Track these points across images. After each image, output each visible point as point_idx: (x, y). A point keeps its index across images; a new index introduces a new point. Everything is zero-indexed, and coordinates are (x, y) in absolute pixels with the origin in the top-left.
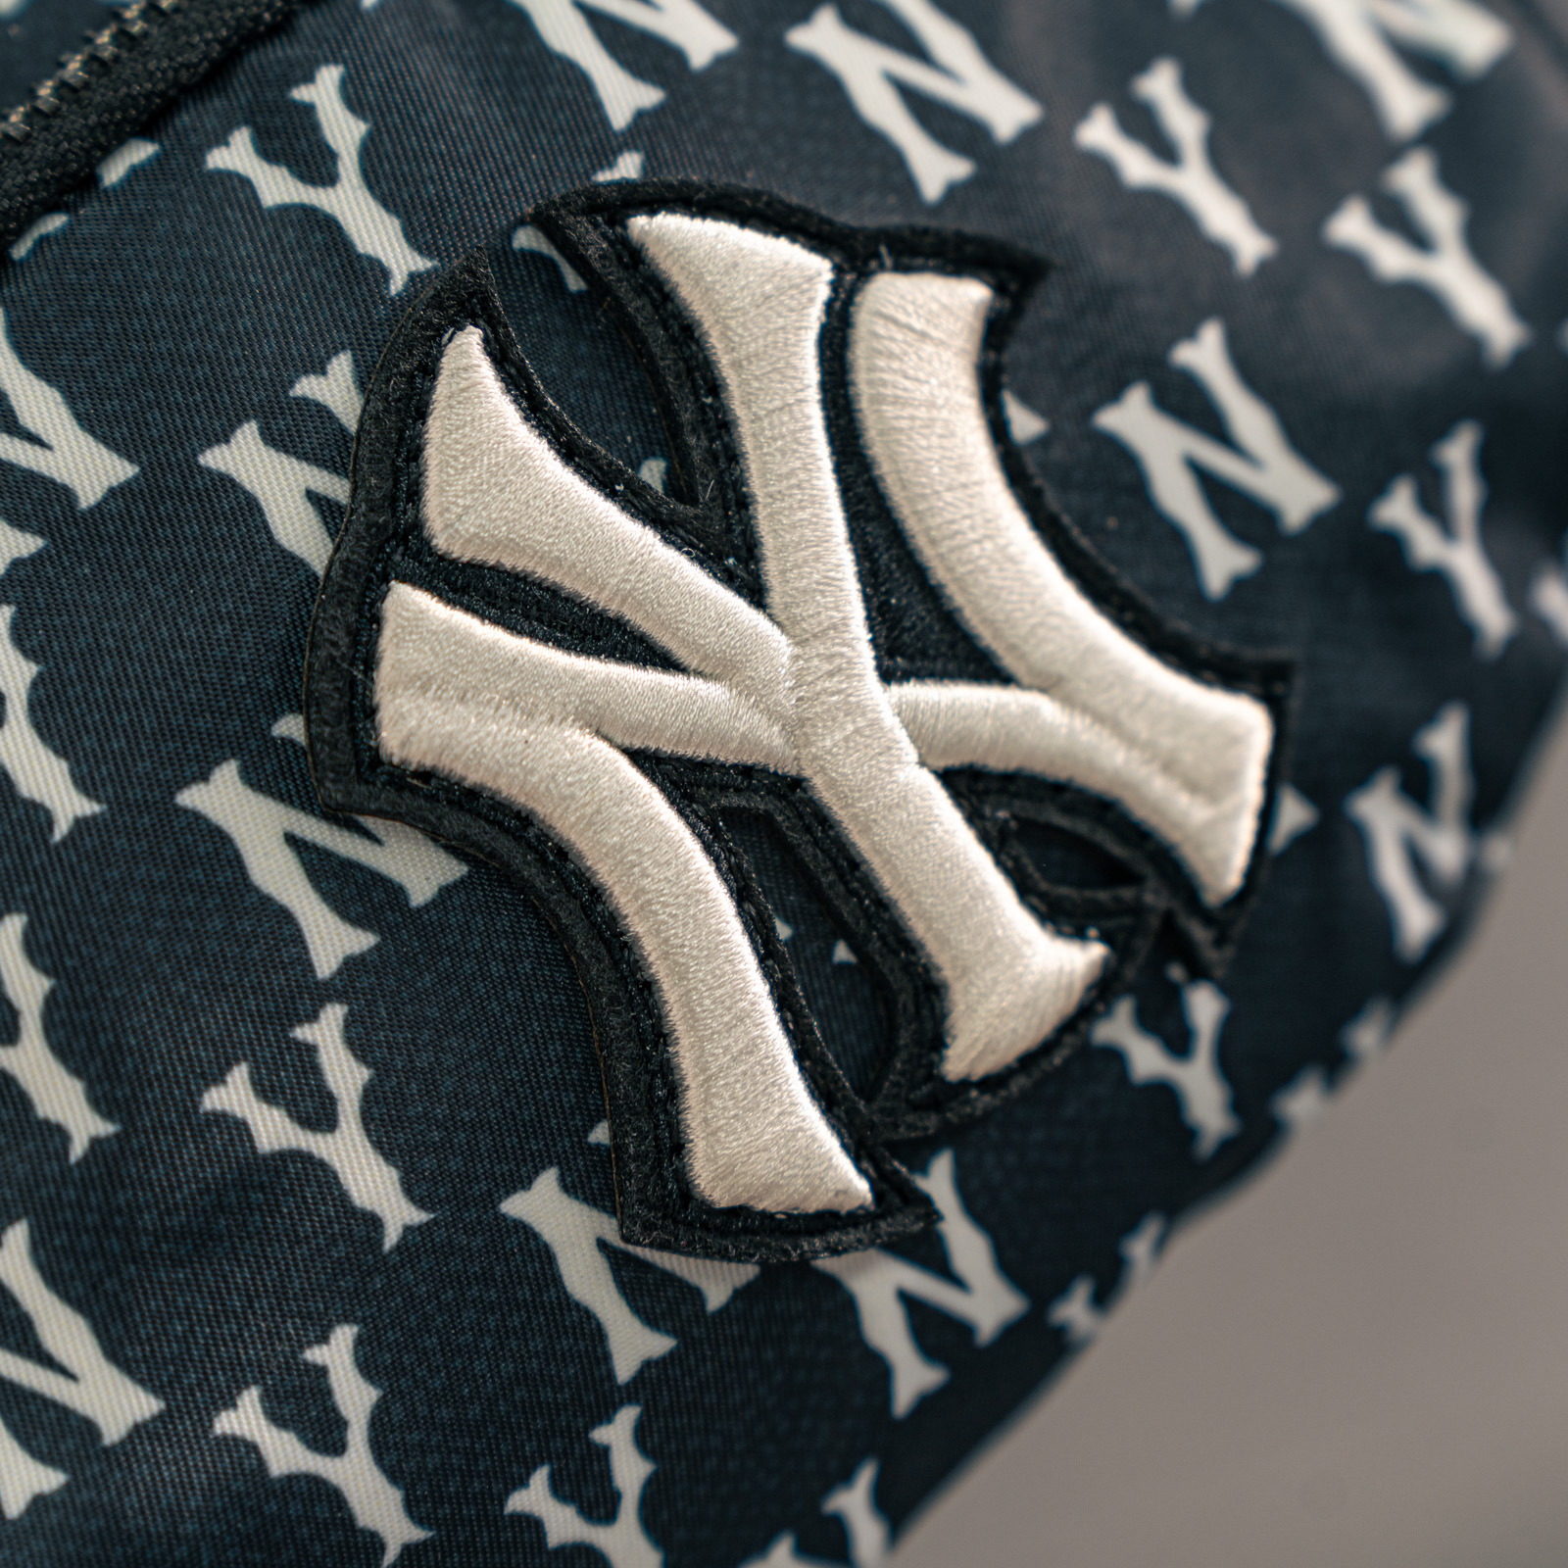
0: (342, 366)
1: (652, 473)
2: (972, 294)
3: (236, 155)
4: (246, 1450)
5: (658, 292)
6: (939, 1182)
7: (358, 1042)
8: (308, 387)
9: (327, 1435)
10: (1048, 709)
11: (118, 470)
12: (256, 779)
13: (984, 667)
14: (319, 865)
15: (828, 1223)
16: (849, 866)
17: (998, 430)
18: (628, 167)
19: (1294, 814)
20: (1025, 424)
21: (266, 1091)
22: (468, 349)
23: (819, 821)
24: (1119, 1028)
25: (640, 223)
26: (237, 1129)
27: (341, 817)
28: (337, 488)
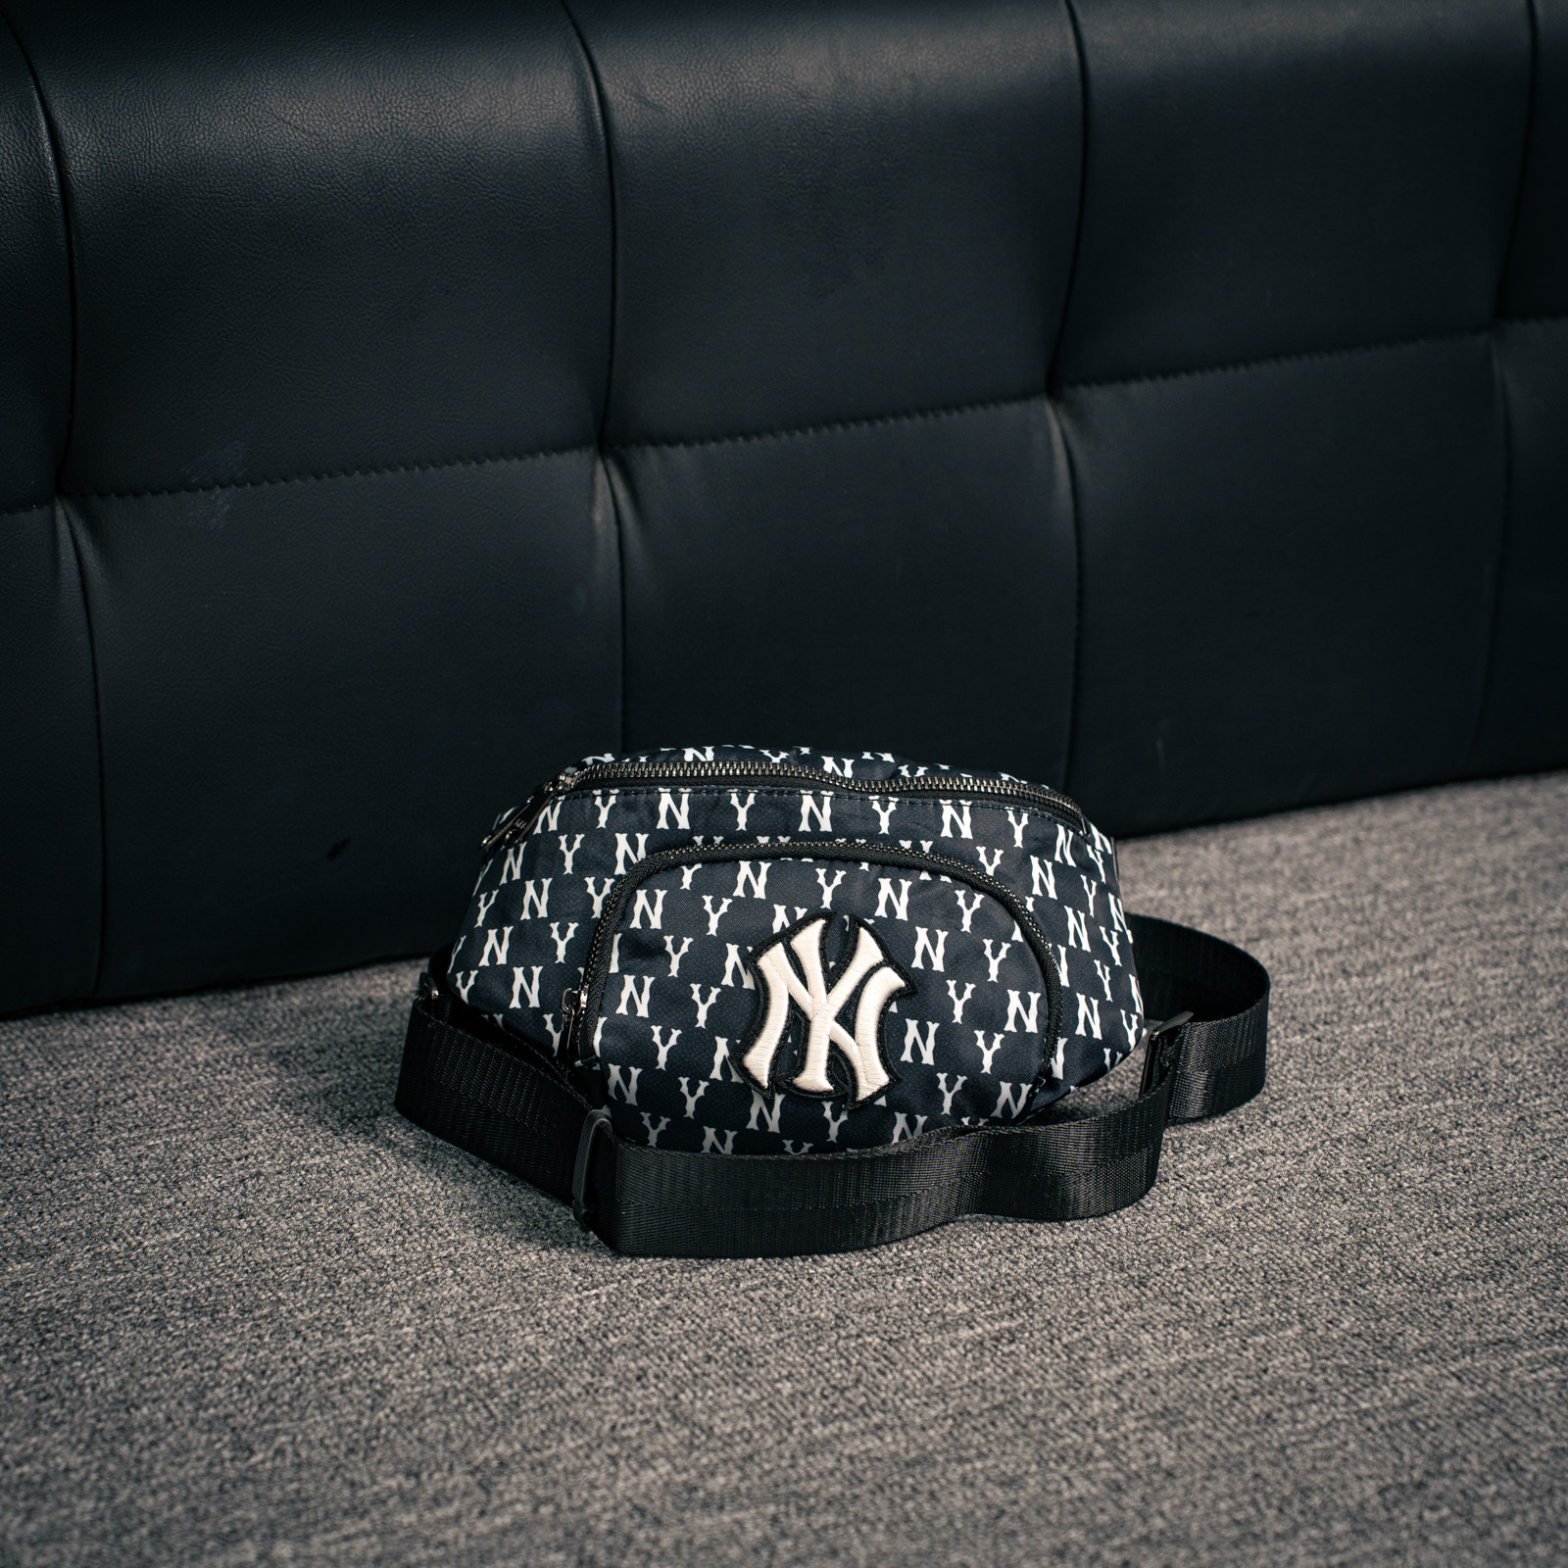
0: (805, 910)
1: (832, 964)
2: (901, 983)
3: (821, 872)
4: (652, 1033)
5: (856, 940)
6: (779, 1099)
7: (718, 997)
8: (797, 909)
9: (665, 1042)
10: (855, 1047)
11: (763, 897)
12: (739, 951)
13: (852, 1032)
14: (736, 969)
15: (757, 1084)
16: (806, 1040)
17: (887, 1005)
18: (871, 922)
19: (882, 1101)
20: (894, 1008)
21: (700, 991)
22: (820, 923)
23: (808, 1030)
24: (828, 1106)
25: (862, 930)
26: (692, 992)
27: (745, 967)
28: (787, 925)
